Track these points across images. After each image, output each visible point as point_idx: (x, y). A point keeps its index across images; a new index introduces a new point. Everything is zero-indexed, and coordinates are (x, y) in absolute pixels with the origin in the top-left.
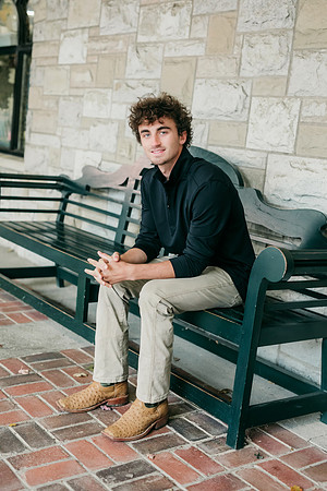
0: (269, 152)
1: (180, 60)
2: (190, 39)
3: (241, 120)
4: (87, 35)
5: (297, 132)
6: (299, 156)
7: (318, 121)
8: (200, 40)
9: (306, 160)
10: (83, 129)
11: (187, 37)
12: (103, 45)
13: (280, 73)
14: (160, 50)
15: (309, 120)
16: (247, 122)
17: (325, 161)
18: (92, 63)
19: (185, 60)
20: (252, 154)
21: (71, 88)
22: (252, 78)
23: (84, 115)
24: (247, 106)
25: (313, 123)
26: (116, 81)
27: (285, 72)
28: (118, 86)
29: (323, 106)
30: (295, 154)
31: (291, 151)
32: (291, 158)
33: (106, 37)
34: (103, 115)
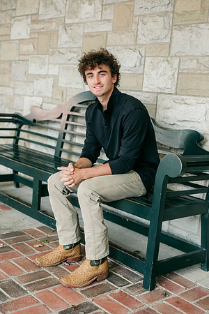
0: (158, 93)
1: (95, 34)
2: (101, 20)
4: (29, 20)
5: (178, 80)
6: (179, 95)
7: (192, 72)
8: (109, 20)
9: (184, 97)
10: (29, 82)
11: (100, 19)
12: (42, 26)
13: (164, 41)
14: (81, 28)
15: (185, 71)
16: (143, 74)
17: (197, 98)
18: (34, 38)
19: (99, 34)
20: (147, 95)
21: (20, 55)
22: (145, 45)
23: (30, 72)
24: (143, 63)
25: (188, 73)
26: (51, 50)
27: (168, 40)
28: (53, 53)
29: (195, 61)
30: (176, 94)
31: (173, 92)
32: (174, 96)
33: (43, 21)
34: (43, 72)
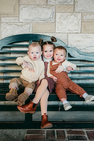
3: (52, 21)
5: (81, 25)
6: (83, 33)
7: (90, 21)
9: (87, 34)
13: (70, 3)
15: (86, 21)
16: (55, 22)
22: (55, 5)
25: (88, 22)
27: (72, 3)
29: (93, 15)
32: (80, 34)
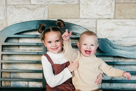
9: (123, 20)
17: (135, 20)
20: (86, 21)
30: (115, 18)
32: (113, 20)
